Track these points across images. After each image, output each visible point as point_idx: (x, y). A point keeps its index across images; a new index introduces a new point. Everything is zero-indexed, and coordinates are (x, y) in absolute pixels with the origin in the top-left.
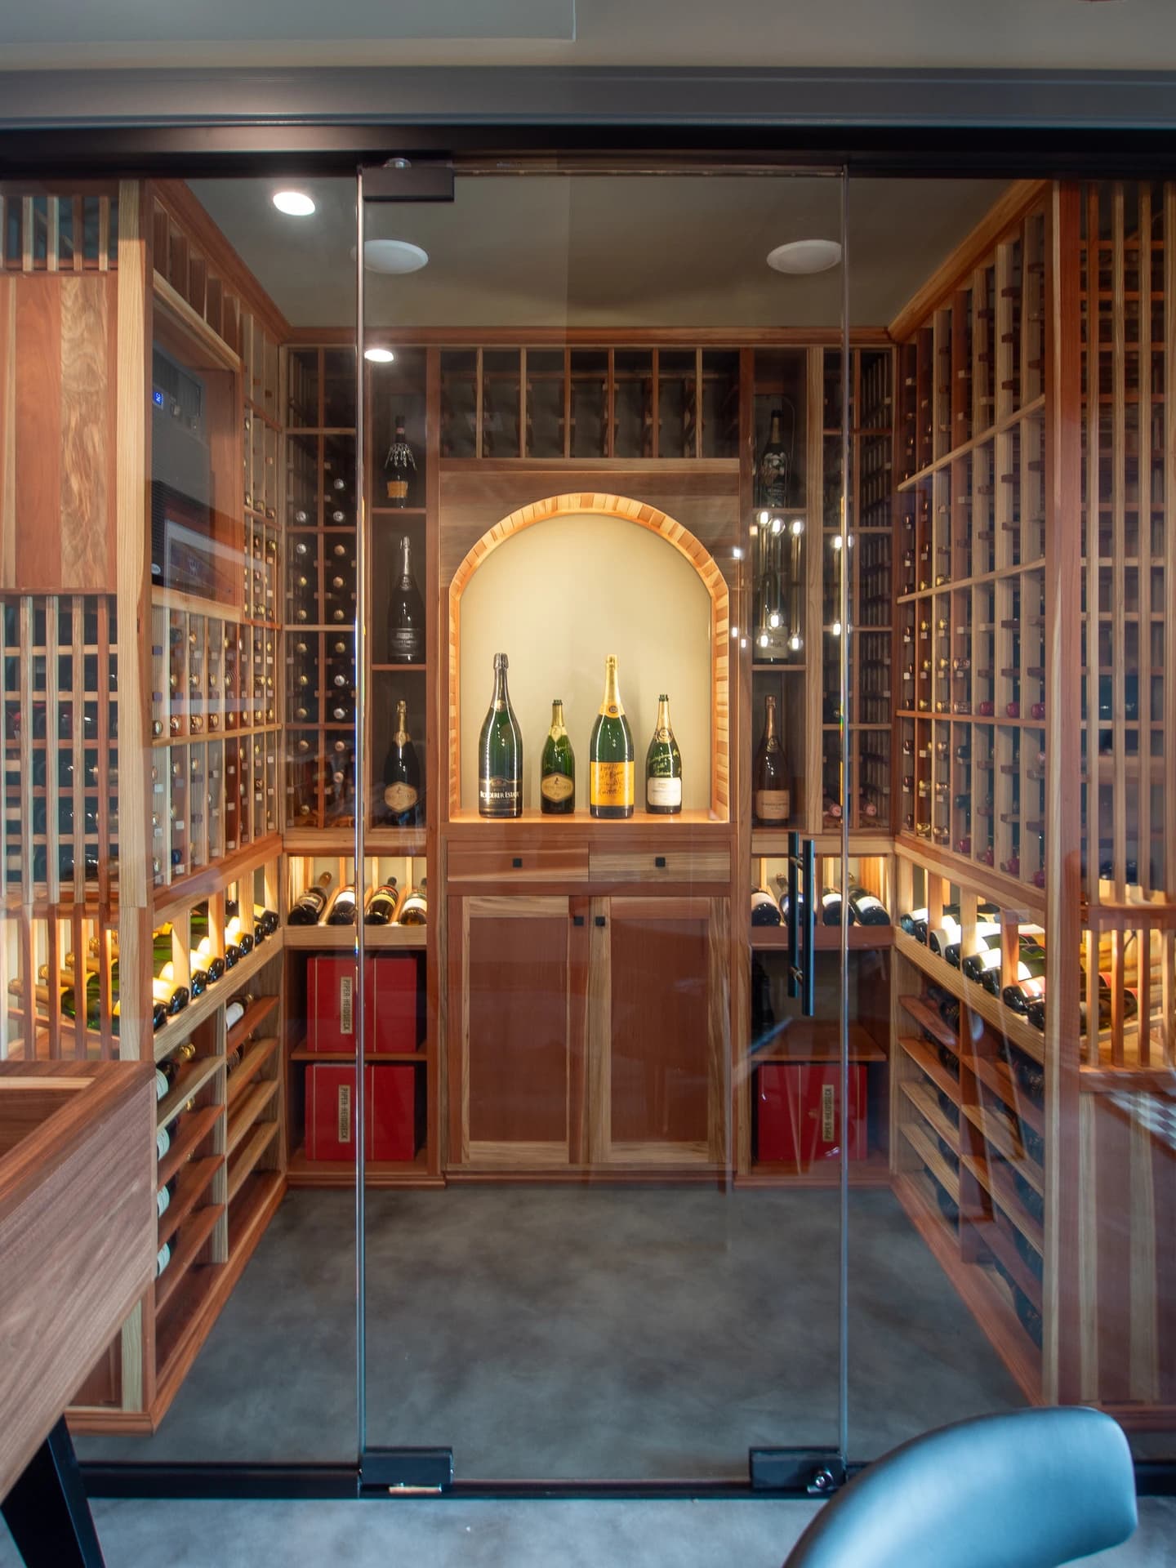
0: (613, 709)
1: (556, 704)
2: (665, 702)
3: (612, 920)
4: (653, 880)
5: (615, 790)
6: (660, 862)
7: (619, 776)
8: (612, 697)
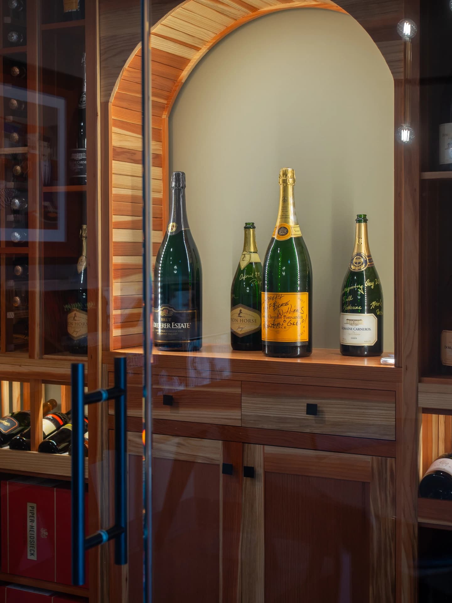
0: (284, 230)
1: (249, 227)
2: (363, 225)
3: (265, 472)
4: (308, 430)
5: (279, 324)
6: (312, 409)
7: (285, 309)
8: (285, 216)
